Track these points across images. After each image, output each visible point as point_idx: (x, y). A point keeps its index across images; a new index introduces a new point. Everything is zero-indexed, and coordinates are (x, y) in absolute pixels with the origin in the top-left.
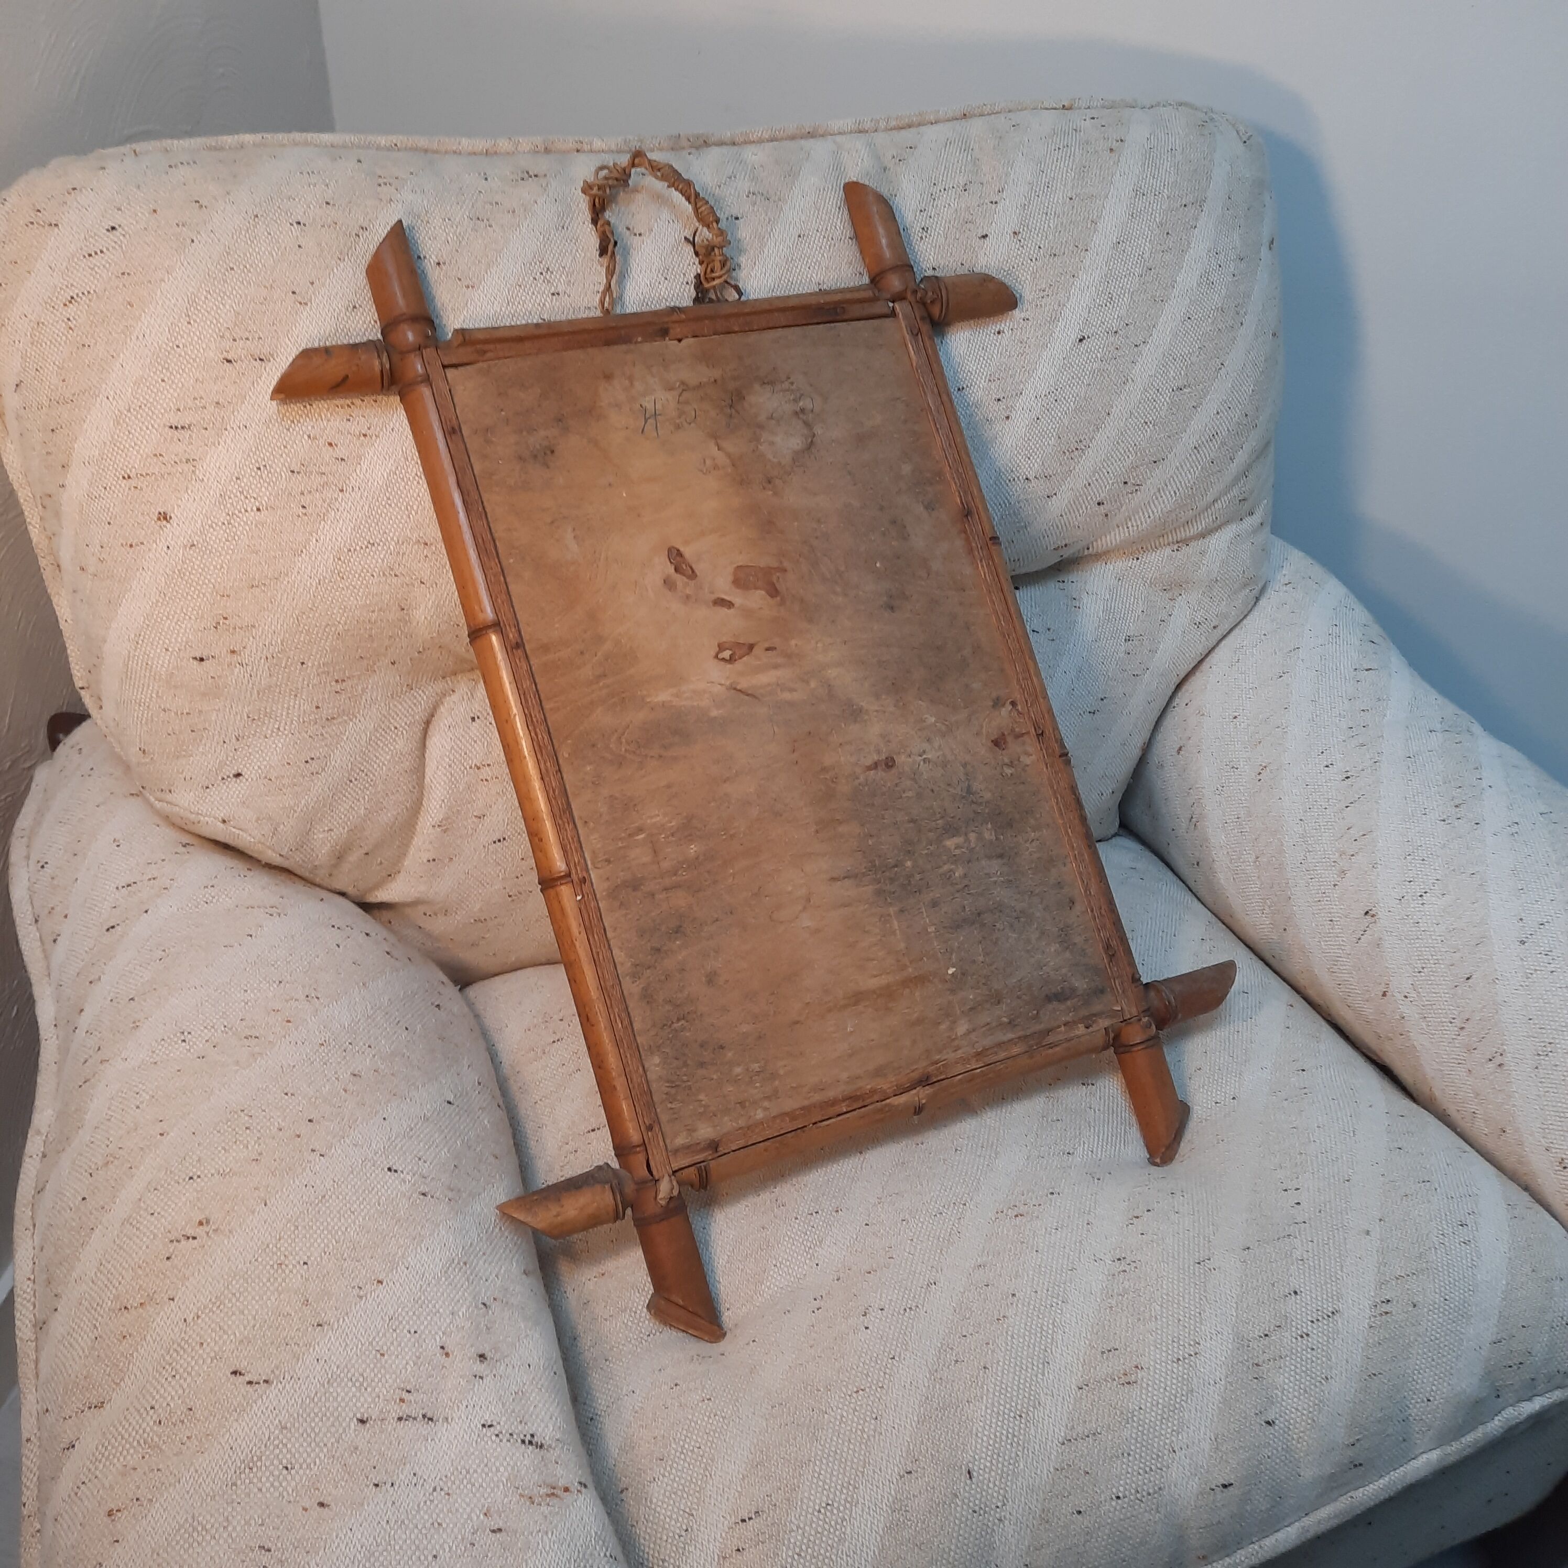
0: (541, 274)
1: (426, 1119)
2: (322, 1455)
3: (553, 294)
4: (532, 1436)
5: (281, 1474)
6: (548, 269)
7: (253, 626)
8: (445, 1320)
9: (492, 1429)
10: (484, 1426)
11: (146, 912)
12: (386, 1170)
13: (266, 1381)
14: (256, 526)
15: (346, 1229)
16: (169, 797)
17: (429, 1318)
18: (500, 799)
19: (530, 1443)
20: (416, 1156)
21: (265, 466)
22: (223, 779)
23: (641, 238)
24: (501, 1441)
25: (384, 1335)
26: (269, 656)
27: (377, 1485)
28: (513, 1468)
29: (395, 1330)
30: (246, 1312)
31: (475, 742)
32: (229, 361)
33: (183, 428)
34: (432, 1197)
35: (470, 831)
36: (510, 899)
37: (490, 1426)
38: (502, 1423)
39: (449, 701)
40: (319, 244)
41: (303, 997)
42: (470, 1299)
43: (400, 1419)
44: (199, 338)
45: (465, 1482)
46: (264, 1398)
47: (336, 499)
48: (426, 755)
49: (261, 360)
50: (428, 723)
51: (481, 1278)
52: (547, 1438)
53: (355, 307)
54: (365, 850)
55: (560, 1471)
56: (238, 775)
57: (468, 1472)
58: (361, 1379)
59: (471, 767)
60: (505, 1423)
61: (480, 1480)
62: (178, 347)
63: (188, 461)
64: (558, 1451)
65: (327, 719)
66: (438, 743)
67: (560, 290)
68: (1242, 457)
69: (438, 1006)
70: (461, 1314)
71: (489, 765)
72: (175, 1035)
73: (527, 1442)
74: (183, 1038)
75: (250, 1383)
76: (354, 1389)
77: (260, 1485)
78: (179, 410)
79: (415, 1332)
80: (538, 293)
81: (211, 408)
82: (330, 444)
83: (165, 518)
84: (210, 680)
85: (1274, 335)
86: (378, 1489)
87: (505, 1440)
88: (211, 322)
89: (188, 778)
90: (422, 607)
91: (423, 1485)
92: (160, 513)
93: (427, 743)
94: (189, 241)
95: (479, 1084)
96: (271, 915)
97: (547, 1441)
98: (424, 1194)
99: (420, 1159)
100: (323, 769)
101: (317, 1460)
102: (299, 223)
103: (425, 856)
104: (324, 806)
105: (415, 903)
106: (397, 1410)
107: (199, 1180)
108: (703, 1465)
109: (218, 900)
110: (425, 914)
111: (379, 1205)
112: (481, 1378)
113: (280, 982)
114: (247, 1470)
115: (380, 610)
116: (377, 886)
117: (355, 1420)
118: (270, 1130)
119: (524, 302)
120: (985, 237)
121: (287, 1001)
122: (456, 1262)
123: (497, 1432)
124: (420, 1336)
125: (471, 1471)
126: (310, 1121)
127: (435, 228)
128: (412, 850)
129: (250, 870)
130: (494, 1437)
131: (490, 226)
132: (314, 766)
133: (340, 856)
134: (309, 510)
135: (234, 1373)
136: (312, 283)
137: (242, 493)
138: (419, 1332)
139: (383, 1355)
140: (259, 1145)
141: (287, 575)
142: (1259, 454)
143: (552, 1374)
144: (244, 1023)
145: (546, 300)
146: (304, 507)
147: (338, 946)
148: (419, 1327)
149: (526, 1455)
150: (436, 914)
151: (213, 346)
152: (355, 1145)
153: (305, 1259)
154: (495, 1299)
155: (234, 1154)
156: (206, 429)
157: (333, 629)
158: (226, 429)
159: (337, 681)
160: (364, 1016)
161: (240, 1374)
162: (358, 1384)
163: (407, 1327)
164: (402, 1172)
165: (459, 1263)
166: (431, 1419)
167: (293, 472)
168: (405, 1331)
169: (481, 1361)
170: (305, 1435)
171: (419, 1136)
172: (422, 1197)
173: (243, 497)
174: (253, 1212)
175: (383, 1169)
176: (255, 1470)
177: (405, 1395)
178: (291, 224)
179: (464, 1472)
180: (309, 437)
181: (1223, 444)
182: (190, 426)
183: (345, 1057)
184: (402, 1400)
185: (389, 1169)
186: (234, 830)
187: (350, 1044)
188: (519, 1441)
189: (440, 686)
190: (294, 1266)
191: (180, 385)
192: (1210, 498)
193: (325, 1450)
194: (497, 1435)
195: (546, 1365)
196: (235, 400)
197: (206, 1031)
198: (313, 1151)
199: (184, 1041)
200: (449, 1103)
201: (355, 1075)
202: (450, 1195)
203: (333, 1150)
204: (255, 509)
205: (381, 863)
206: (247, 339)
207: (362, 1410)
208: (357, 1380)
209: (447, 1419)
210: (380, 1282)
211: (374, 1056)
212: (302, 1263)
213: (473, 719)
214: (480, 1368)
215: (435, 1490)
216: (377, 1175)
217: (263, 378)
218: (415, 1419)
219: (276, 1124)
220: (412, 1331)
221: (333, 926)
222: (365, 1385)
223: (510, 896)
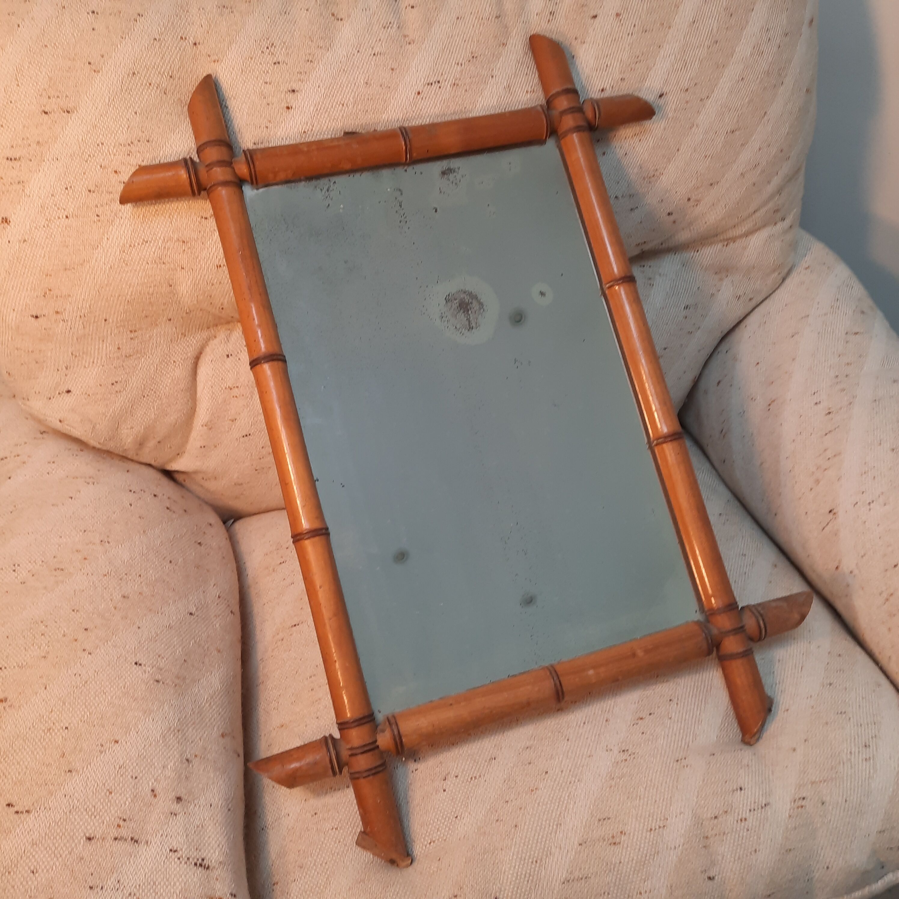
0: (268, 48)
1: (170, 627)
2: (58, 864)
3: (275, 63)
4: (203, 860)
5: (28, 876)
6: (273, 44)
7: (69, 296)
8: (157, 771)
9: (176, 854)
10: (171, 850)
11: (10, 478)
12: (133, 663)
13: (28, 812)
14: (66, 228)
15: (98, 705)
16: (28, 403)
17: (147, 769)
18: (245, 409)
19: (201, 865)
20: (157, 654)
21: (71, 187)
22: (59, 394)
23: (342, 22)
24: (181, 863)
25: (114, 779)
26: (82, 315)
27: (91, 888)
28: (185, 884)
29: (122, 776)
30: (21, 763)
31: (229, 371)
32: (46, 113)
33: (15, 159)
34: (163, 683)
35: (227, 429)
36: (256, 472)
37: (175, 851)
38: (183, 850)
39: (213, 343)
40: (108, 27)
41: (99, 542)
42: (177, 756)
43: (116, 839)
44: (25, 96)
45: (151, 891)
46: (25, 823)
47: (120, 211)
48: (198, 379)
49: (68, 112)
50: (197, 359)
51: (188, 741)
52: (213, 861)
53: (134, 73)
54: (158, 439)
55: (218, 886)
56: (68, 392)
57: (154, 883)
58: (93, 810)
59: (226, 388)
60: (186, 849)
61: (162, 891)
62: (11, 102)
63: (19, 183)
64: (219, 870)
65: (126, 356)
66: (204, 371)
67: (280, 60)
68: (776, 181)
69: (200, 543)
70: (169, 767)
71: (237, 387)
72: (9, 566)
73: (198, 864)
74: (14, 569)
75: (17, 812)
76: (87, 817)
77: (13, 883)
78: (12, 147)
79: (136, 778)
80: (264, 63)
81: (34, 146)
82: (116, 172)
83: (6, 221)
84: (44, 331)
85: (807, 91)
86: (92, 891)
87: (183, 862)
88: (33, 85)
89: (37, 392)
90: (184, 285)
91: (123, 890)
92: (3, 218)
93: (198, 371)
94: (16, 26)
95: (219, 597)
96: (88, 483)
97: (213, 864)
98: (158, 681)
99: (159, 656)
100: (124, 389)
101: (54, 867)
102: (93, 12)
103: (198, 444)
104: (126, 412)
105: (196, 472)
106: (115, 833)
107: (5, 670)
108: (326, 876)
109: (56, 472)
110: (203, 479)
111: (124, 688)
112: (176, 815)
113: (85, 531)
114: (7, 874)
115: (155, 286)
116: (171, 460)
117: (85, 838)
118: (58, 636)
119: (253, 71)
120: (595, 17)
121: (87, 544)
122: (172, 729)
123: (179, 856)
124: (138, 782)
125: (157, 883)
126: (86, 629)
127: (193, 16)
128: (191, 439)
129: (82, 450)
130: (176, 859)
131: (232, 12)
132: (117, 387)
133: (141, 444)
134: (102, 218)
135: (8, 805)
136: (103, 56)
137: (55, 205)
138: (138, 778)
139: (111, 793)
140: (49, 646)
141: (89, 262)
142: (790, 179)
143: (227, 810)
144: (55, 560)
145: (269, 68)
146: (98, 216)
147: (131, 505)
148: (139, 774)
149: (196, 874)
150: (209, 479)
151: (35, 103)
152: (115, 647)
153: (67, 725)
154: (196, 756)
155: (31, 653)
156: (31, 160)
157: (124, 298)
158: (44, 161)
159: (131, 331)
160: (140, 554)
161: (12, 806)
162: (90, 813)
163: (131, 774)
164: (145, 665)
165: (174, 731)
166: (136, 841)
167: (90, 191)
168: (129, 777)
169: (177, 802)
170: (48, 849)
171: (162, 639)
172: (155, 683)
173: (56, 208)
174: (36, 694)
175: (131, 663)
176: (12, 873)
177: (122, 823)
178: (88, 13)
179: (152, 883)
180: (101, 166)
181: (763, 171)
182: (20, 158)
183: (120, 584)
184: (119, 826)
185: (136, 663)
186: (67, 427)
187: (126, 574)
188: (193, 863)
189: (205, 334)
190: (58, 730)
191: (13, 129)
192: (751, 210)
193: (60, 859)
194: (179, 859)
195: (224, 804)
196: (50, 140)
197: (29, 564)
198: (84, 650)
199: (14, 571)
200: (191, 614)
201: (124, 597)
202: (177, 681)
203: (98, 650)
204: (64, 217)
205: (171, 447)
206: (58, 97)
207: (90, 831)
208: (90, 810)
209: (147, 842)
210: (117, 742)
211: (141, 583)
212: (64, 728)
213: (228, 356)
214: (176, 807)
215: (130, 894)
216: (127, 667)
217: (69, 124)
218: (126, 840)
219: (63, 632)
220: (134, 777)
221: (131, 491)
222: (95, 814)
223: (256, 470)
